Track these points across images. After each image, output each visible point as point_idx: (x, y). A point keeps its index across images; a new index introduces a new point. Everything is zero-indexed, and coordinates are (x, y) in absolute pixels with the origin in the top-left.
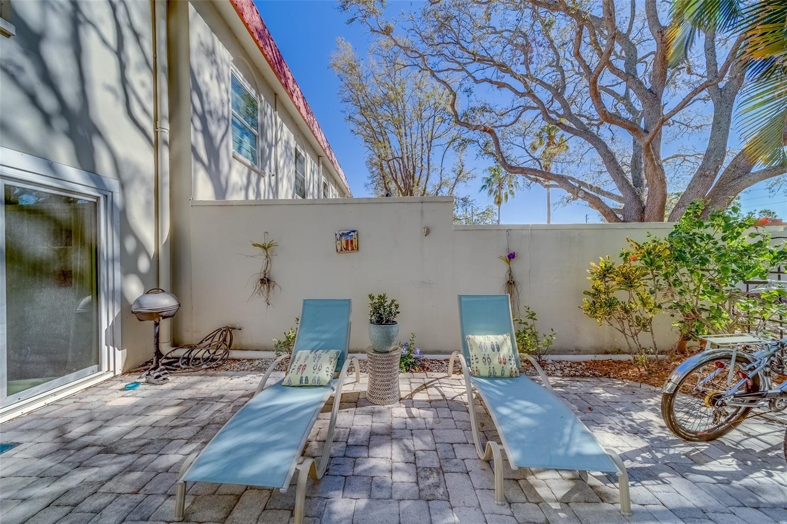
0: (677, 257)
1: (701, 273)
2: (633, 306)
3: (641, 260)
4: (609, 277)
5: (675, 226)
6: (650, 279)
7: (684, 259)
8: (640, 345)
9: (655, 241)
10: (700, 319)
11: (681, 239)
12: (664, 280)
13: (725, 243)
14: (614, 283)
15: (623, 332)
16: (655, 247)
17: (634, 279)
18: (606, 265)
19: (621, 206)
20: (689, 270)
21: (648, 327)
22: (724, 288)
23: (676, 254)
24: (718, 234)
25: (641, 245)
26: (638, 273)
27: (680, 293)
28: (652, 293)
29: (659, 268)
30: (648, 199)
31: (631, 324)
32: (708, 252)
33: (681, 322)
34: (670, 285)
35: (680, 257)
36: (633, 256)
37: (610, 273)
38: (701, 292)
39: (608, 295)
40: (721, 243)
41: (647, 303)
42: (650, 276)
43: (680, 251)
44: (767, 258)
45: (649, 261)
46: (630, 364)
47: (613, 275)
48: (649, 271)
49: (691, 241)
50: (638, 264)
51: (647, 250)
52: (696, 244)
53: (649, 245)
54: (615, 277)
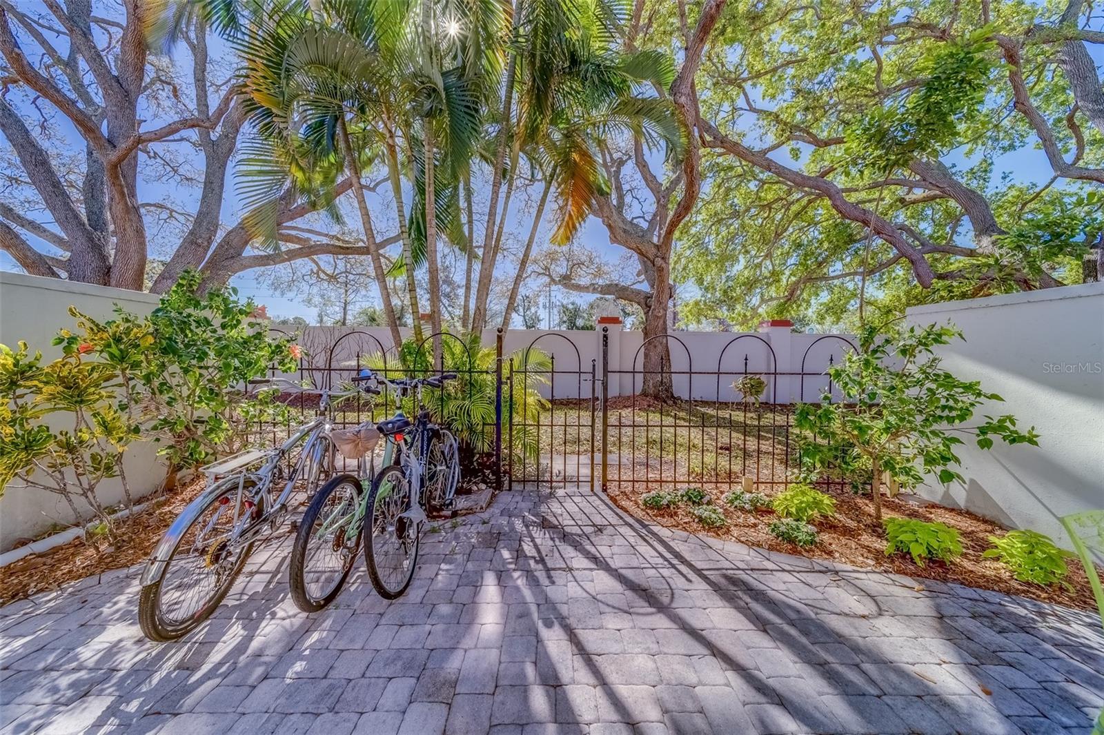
0: (165, 348)
1: (198, 371)
2: (86, 436)
3: (101, 352)
4: (25, 387)
5: (162, 300)
6: (120, 385)
7: (175, 352)
8: (99, 506)
9: (127, 321)
10: (196, 437)
11: (170, 320)
12: (144, 385)
13: (225, 332)
14: (39, 398)
15: (63, 491)
16: (128, 331)
17: (86, 388)
18: (18, 361)
19: (64, 255)
20: (181, 368)
21: (116, 468)
22: (224, 391)
23: (164, 342)
24: (217, 320)
25: (102, 324)
26: (95, 375)
27: (169, 404)
28: (123, 408)
29: (136, 365)
30: (116, 256)
31: (80, 471)
32: (206, 343)
33: (170, 447)
34: (154, 393)
35: (168, 349)
36: (85, 345)
37: (28, 379)
38: (197, 399)
39: (22, 425)
40: (220, 332)
41: (114, 428)
42: (120, 380)
43: (170, 339)
44: (265, 352)
45: (117, 353)
46: (78, 545)
47: (36, 383)
48: (118, 372)
49: (184, 325)
50: (96, 358)
51: (114, 334)
52: (191, 331)
53: (117, 327)
54: (41, 385)
